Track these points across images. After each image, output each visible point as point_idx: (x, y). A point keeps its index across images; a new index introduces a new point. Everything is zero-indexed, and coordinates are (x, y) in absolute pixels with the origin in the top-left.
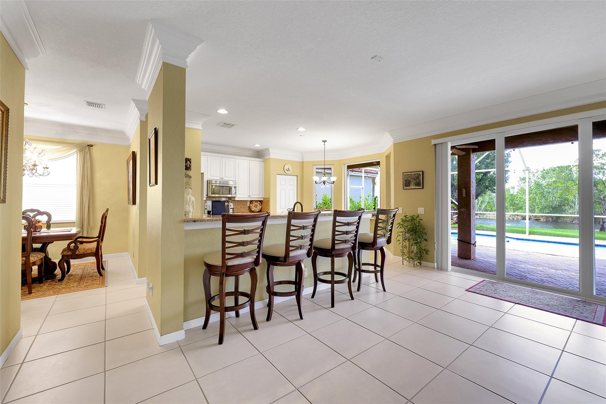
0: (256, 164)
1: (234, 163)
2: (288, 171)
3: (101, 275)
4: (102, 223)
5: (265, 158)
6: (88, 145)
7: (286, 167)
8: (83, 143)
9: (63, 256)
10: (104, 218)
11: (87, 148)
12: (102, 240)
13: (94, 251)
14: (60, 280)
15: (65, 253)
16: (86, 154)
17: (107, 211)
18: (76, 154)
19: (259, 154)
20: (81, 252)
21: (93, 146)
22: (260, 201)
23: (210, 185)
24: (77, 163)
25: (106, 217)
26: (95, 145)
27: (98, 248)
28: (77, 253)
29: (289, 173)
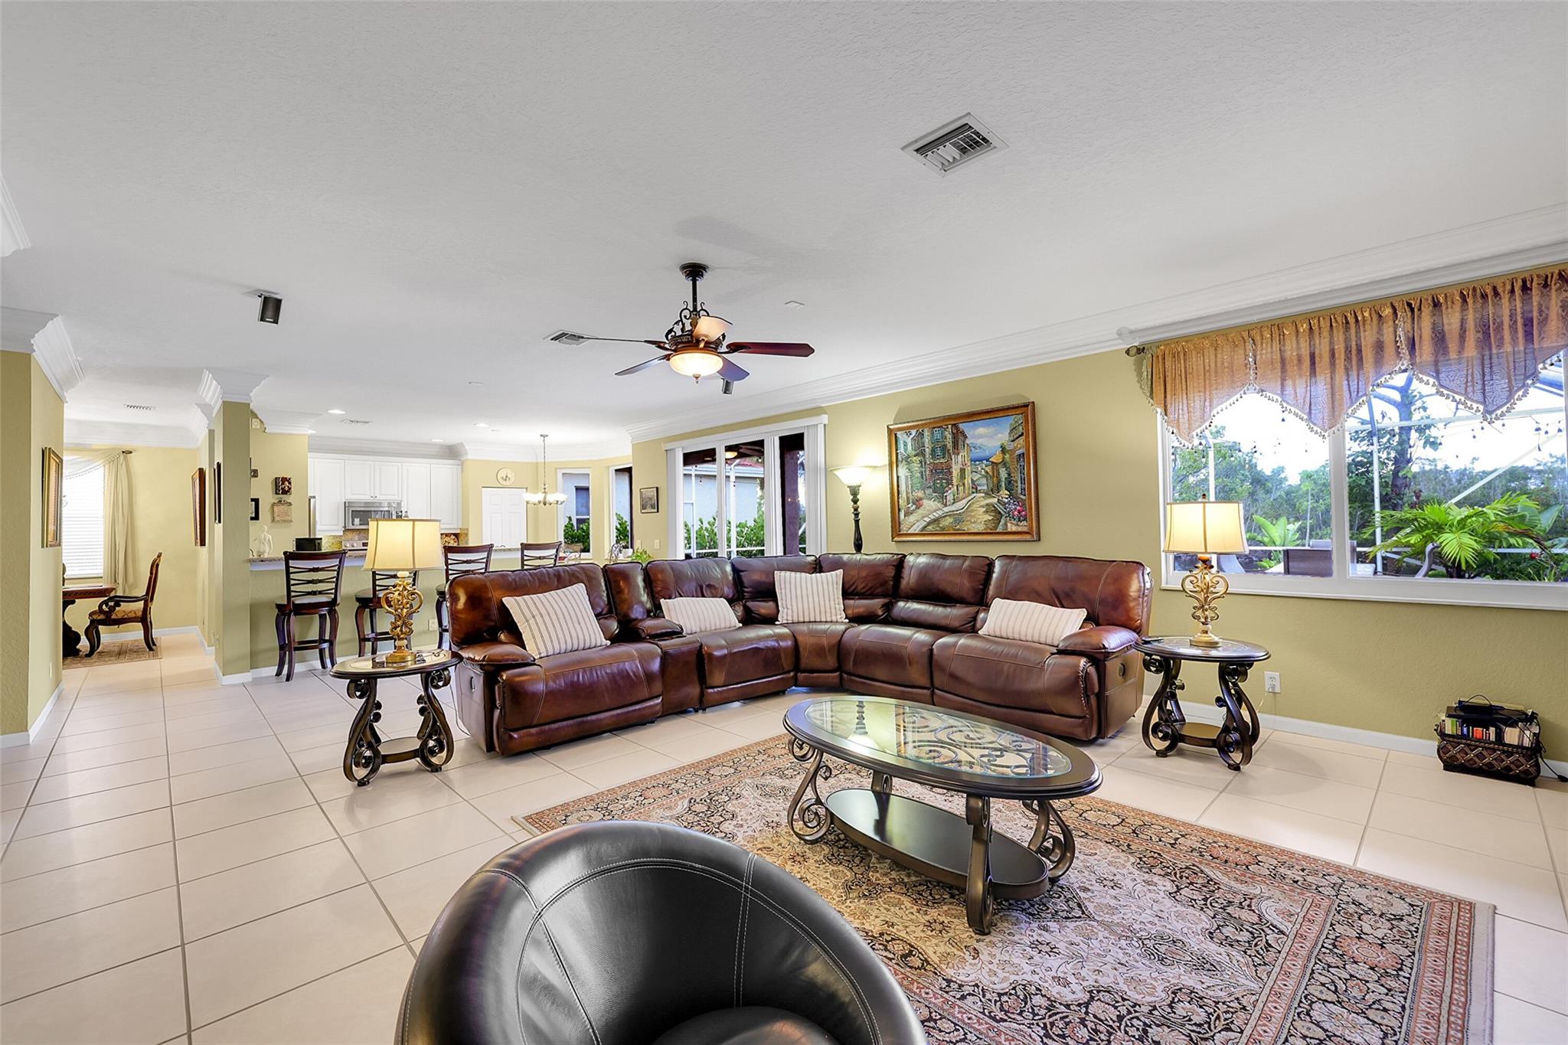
0: (444, 470)
1: (398, 471)
2: (506, 480)
3: (151, 649)
4: (151, 573)
5: (462, 459)
6: (123, 452)
7: (502, 474)
8: (113, 449)
9: (91, 621)
10: (155, 566)
11: (122, 457)
12: (152, 599)
13: (140, 614)
14: (87, 656)
15: (95, 617)
16: (119, 466)
17: (159, 556)
18: (102, 468)
19: (452, 452)
20: (120, 616)
21: (131, 452)
22: (454, 534)
23: (348, 510)
24: (104, 481)
25: (158, 565)
26: (135, 451)
27: (146, 610)
28: (114, 616)
29: (508, 483)
